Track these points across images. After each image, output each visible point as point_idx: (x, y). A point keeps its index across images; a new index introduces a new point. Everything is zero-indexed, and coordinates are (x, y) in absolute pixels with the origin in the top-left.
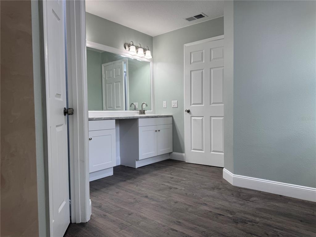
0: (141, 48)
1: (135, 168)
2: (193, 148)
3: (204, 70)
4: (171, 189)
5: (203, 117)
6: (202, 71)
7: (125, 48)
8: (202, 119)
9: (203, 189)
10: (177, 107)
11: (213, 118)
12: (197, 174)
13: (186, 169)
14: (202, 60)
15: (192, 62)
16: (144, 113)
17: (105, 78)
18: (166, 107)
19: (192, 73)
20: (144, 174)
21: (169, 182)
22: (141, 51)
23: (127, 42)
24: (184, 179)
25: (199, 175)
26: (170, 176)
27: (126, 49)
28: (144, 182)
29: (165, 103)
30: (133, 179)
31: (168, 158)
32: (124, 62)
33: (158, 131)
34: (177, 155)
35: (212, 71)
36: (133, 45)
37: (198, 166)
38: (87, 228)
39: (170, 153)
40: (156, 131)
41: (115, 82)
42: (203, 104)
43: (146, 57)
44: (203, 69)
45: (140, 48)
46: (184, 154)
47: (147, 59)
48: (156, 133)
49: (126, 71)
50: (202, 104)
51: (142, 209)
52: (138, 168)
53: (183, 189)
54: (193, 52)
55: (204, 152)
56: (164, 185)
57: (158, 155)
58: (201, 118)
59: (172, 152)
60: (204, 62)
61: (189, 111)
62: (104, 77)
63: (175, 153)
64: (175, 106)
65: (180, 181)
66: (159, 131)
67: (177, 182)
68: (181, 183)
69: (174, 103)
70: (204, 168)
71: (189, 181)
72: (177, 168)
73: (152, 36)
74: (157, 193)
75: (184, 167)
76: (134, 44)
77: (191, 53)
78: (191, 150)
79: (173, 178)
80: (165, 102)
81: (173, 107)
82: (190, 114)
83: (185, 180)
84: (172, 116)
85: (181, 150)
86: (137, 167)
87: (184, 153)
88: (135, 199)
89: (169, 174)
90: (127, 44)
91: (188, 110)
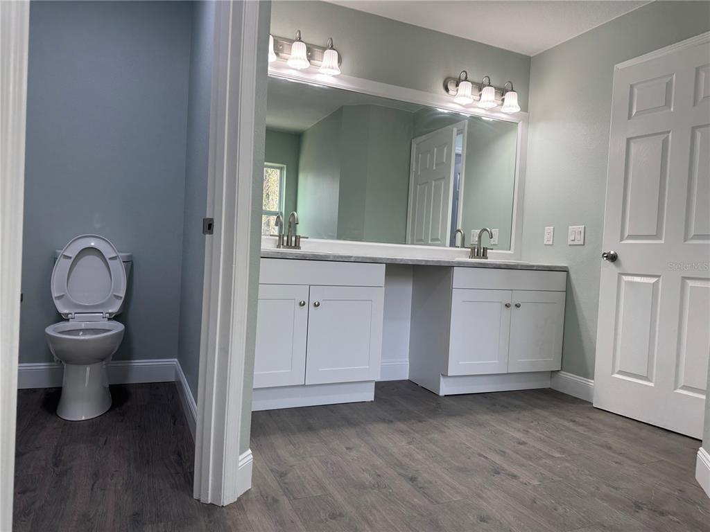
0: (489, 85)
1: (438, 395)
2: (617, 370)
3: (670, 134)
4: (498, 473)
5: (659, 276)
6: (663, 137)
7: (447, 90)
8: (655, 285)
9: (603, 499)
10: (584, 245)
11: (690, 283)
12: (610, 448)
13: (582, 425)
14: (668, 104)
15: (634, 111)
16: (485, 256)
17: (416, 172)
18: (551, 243)
19: (632, 145)
20: (452, 414)
21: (503, 453)
22: (489, 94)
23: (453, 75)
24: (557, 455)
25: (615, 452)
26: (520, 436)
27: (450, 92)
28: (436, 436)
29: (549, 233)
30: (413, 421)
31: (546, 384)
32: (458, 130)
33: (513, 307)
34: (569, 382)
35: (698, 135)
36: (466, 79)
37: (629, 425)
38: (210, 522)
39: (553, 373)
40: (507, 306)
41: (435, 180)
42: (661, 239)
43: (504, 109)
44: (669, 132)
45: (487, 88)
46: (591, 383)
47: (506, 113)
48: (507, 311)
49: (460, 152)
50: (657, 236)
51: (375, 512)
52: (446, 396)
53: (536, 482)
54: (639, 83)
55: (652, 384)
56: (486, 458)
57: (509, 372)
58: (653, 280)
59: (558, 371)
60: (672, 110)
61: (613, 258)
62: (414, 170)
63: (564, 375)
64: (576, 243)
65: (540, 458)
66: (518, 306)
67: (530, 458)
68: (540, 466)
69: (575, 232)
70: (645, 433)
71: (567, 464)
72: (554, 419)
73: (527, 54)
74: (447, 478)
75: (577, 419)
76: (468, 76)
77: (632, 87)
78: (613, 374)
79: (524, 443)
80: (549, 229)
81: (570, 245)
82: (619, 265)
83: (558, 457)
84: (565, 270)
85: (586, 371)
86: (442, 394)
87: (593, 379)
88: (379, 475)
89: (519, 430)
90: (454, 79)
91: (612, 252)
